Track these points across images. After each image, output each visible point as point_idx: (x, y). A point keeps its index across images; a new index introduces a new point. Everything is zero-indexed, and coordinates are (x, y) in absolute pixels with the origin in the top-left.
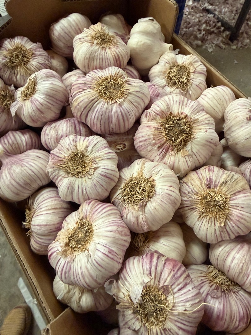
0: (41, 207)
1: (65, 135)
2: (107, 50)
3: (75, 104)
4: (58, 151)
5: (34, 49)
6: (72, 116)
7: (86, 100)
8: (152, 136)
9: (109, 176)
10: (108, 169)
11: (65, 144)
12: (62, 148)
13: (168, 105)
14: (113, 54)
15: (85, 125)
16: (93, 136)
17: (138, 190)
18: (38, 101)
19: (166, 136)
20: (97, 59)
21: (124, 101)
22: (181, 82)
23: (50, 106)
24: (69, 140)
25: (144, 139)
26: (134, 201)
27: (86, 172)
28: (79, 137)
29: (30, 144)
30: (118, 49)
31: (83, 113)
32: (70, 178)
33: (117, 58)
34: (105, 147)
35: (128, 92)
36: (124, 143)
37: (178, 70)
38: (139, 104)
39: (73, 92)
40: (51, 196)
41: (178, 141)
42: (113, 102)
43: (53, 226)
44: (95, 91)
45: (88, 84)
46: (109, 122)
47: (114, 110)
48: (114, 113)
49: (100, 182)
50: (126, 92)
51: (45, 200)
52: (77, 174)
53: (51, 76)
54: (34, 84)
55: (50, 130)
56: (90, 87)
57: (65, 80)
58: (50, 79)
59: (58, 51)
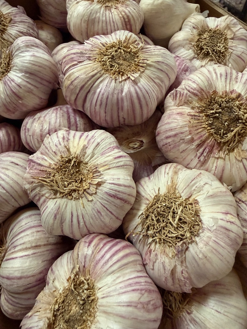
0: (15, 244)
1: (54, 130)
2: (113, 10)
3: (66, 83)
4: (40, 155)
5: (14, 13)
6: (65, 103)
7: (83, 76)
8: (187, 129)
9: (121, 195)
10: (119, 185)
11: (51, 144)
12: (47, 151)
13: (208, 80)
14: (121, 16)
15: (83, 114)
16: (94, 131)
17: (171, 220)
18: (13, 81)
19: (209, 128)
20: (99, 22)
21: (140, 76)
22: (216, 52)
23: (32, 87)
24: (58, 137)
25: (173, 133)
26: (164, 240)
27: (85, 190)
28: (72, 132)
29: (7, 144)
30: (127, 8)
31: (79, 96)
32: (59, 201)
33: (127, 20)
34: (114, 148)
35: (146, 63)
36: (141, 139)
37: (211, 37)
38: (162, 81)
39: (65, 67)
40: (32, 224)
41: (230, 135)
42: (124, 78)
43: (32, 278)
44: (96, 63)
45: (86, 54)
46: (118, 109)
47: (126, 90)
48: (126, 94)
49: (106, 206)
50: (143, 63)
51: (22, 232)
52: (70, 194)
53: (33, 46)
54: (9, 57)
55: (33, 123)
56: (89, 58)
57: (56, 54)
58: (31, 50)
59: (48, 20)
